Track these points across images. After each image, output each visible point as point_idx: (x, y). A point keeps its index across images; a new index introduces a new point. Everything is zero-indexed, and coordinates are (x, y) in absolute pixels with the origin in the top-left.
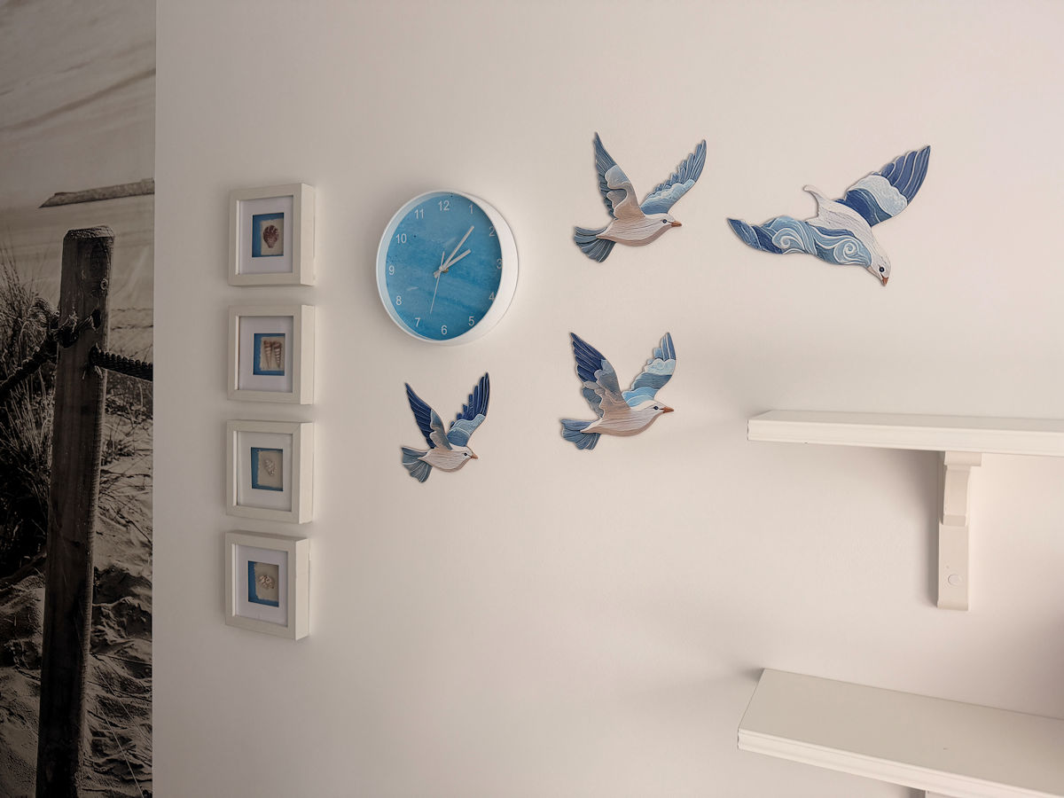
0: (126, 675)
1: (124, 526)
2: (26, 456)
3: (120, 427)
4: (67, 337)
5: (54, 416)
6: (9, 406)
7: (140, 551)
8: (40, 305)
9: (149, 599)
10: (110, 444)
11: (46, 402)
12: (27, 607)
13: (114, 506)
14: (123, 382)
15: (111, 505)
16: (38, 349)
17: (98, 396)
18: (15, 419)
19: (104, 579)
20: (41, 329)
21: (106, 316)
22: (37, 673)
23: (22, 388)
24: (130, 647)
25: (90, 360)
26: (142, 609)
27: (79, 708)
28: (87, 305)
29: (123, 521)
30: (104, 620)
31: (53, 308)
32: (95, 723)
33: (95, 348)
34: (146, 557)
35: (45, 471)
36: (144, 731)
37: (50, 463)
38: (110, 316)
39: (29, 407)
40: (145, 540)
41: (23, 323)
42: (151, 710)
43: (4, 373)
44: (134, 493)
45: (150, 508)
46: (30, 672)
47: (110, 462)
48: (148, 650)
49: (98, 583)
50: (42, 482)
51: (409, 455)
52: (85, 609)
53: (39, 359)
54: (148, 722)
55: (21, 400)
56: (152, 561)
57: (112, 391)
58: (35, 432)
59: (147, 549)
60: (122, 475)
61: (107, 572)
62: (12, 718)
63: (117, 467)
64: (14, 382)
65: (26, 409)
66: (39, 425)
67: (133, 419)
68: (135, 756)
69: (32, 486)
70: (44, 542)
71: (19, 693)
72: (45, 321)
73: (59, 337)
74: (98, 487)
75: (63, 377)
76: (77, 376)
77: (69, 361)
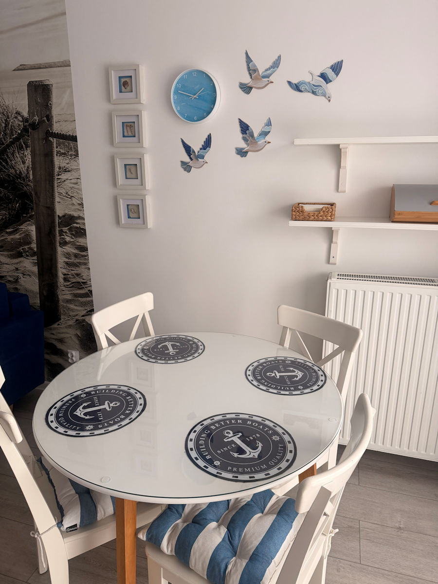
1: (70, 198)
2: (19, 176)
4: (34, 126)
5: (31, 159)
6: (7, 156)
7: (78, 207)
8: (18, 113)
10: (60, 168)
11: (26, 153)
14: (64, 143)
15: (63, 191)
16: (20, 132)
17: (52, 149)
18: (11, 161)
19: (63, 219)
20: (20, 123)
21: (52, 117)
22: (35, 258)
23: (13, 148)
24: (77, 242)
25: (47, 136)
27: (56, 267)
28: (43, 113)
30: (64, 234)
31: (25, 114)
32: (65, 271)
33: (48, 130)
35: (29, 181)
36: (86, 270)
37: (31, 177)
38: (54, 117)
39: (18, 155)
40: (80, 202)
41: (10, 121)
42: (89, 262)
43: (3, 142)
47: (61, 175)
48: (85, 242)
49: (60, 221)
50: (28, 185)
51: (183, 164)
52: (55, 230)
53: (20, 136)
55: (13, 153)
57: (58, 147)
58: (22, 166)
61: (64, 216)
62: (25, 276)
63: (64, 176)
64: (8, 146)
66: (24, 163)
67: (70, 157)
68: (83, 279)
69: (23, 187)
70: (32, 209)
71: (27, 266)
72: (22, 120)
73: (30, 127)
74: (56, 185)
75: (34, 143)
76: (41, 142)
77: (36, 136)
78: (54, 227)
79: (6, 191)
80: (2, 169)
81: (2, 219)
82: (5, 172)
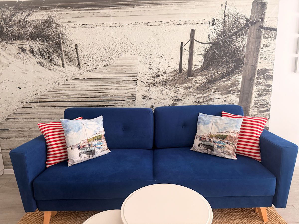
0: (265, 88)
2: (238, 49)
3: (267, 41)
4: (252, 23)
5: (247, 40)
7: (271, 64)
8: (244, 16)
9: (272, 73)
10: (264, 45)
11: (245, 37)
12: (236, 81)
13: (264, 56)
14: (269, 32)
15: (263, 56)
16: (243, 26)
17: (261, 35)
18: (234, 42)
20: (244, 22)
21: (264, 19)
22: (239, 93)
23: (237, 34)
24: (267, 83)
25: (259, 28)
26: (271, 75)
27: (251, 97)
28: (259, 16)
29: (267, 59)
31: (248, 17)
32: (256, 99)
33: (261, 25)
34: (273, 65)
35: (244, 52)
36: (269, 97)
37: (245, 50)
38: (266, 19)
39: (239, 39)
40: (272, 62)
41: (238, 21)
42: (271, 93)
44: (270, 53)
45: (274, 56)
46: (237, 94)
49: (259, 72)
50: (242, 54)
52: (254, 78)
53: (243, 28)
54: (270, 95)
55: (236, 38)
56: (274, 66)
57: (265, 34)
58: (241, 44)
59: (273, 64)
60: (267, 50)
61: (261, 70)
63: (265, 49)
65: (238, 39)
66: (242, 42)
67: (271, 39)
69: (239, 55)
70: (242, 67)
71: (232, 99)
72: (245, 20)
73: (249, 23)
74: (260, 53)
75: (250, 32)
76: (255, 31)
77: (253, 28)
78: (254, 76)
79: (227, 58)
80: (227, 46)
81: (221, 73)
82: (229, 47)
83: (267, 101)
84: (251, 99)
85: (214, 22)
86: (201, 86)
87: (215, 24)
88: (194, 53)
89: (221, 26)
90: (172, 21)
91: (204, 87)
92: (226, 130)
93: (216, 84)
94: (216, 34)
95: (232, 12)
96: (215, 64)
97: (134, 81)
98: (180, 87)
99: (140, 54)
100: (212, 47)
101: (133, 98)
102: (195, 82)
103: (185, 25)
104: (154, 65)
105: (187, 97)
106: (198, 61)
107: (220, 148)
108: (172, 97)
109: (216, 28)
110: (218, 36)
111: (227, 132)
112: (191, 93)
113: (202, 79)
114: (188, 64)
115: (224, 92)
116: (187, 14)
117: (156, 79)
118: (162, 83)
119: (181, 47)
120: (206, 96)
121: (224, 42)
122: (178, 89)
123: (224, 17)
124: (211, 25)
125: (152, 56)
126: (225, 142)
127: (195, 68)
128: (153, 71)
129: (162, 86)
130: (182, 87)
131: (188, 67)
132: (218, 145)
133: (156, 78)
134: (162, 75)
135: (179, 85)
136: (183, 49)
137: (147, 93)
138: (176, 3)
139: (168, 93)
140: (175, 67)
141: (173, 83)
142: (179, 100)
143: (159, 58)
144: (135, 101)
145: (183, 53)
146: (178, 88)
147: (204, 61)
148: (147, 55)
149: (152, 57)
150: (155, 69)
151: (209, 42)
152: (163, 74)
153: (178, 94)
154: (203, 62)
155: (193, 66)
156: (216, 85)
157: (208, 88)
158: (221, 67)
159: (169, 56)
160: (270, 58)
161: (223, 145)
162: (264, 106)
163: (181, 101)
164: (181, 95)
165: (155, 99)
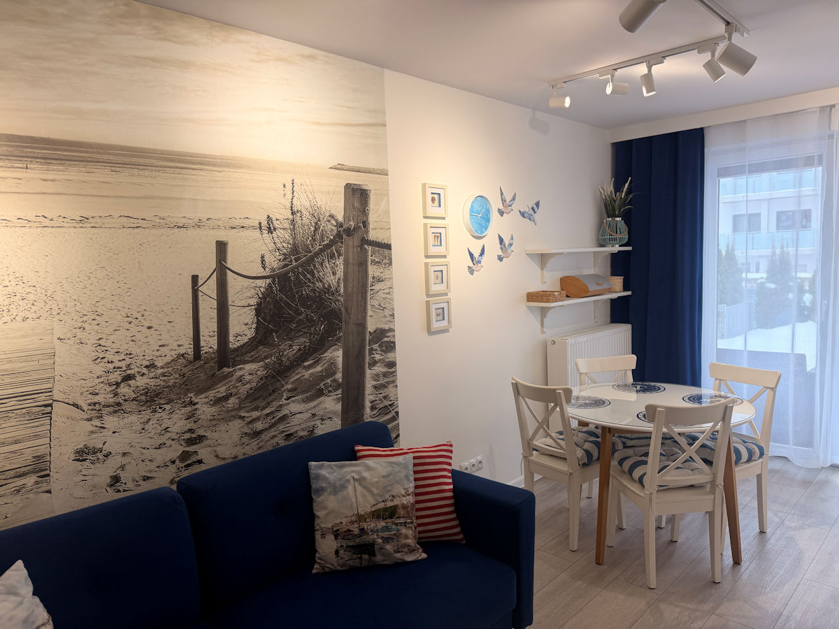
0: (385, 371)
1: (382, 310)
2: (328, 290)
3: (378, 270)
4: (349, 232)
5: (344, 269)
6: (315, 266)
7: (389, 318)
8: (332, 216)
9: (394, 336)
10: (373, 278)
11: (338, 263)
12: (332, 363)
14: (379, 251)
15: (376, 303)
16: (332, 238)
17: (367, 258)
18: (318, 272)
19: (374, 335)
20: (333, 228)
21: (369, 223)
23: (321, 256)
24: (388, 358)
25: (362, 243)
26: (391, 341)
27: (363, 395)
28: (359, 218)
29: (382, 308)
30: (374, 352)
31: (340, 218)
32: (372, 398)
33: (363, 237)
34: (392, 320)
35: (340, 295)
36: (394, 389)
37: (342, 291)
38: (371, 223)
39: (328, 266)
40: (391, 313)
41: (321, 225)
42: (397, 379)
43: (309, 249)
44: (386, 296)
45: (393, 300)
46: (335, 393)
47: (374, 285)
48: (394, 356)
49: (371, 337)
50: (338, 300)
52: (364, 351)
53: (332, 243)
54: (395, 384)
55: (320, 263)
56: (394, 321)
57: (373, 255)
58: (332, 277)
59: (392, 317)
60: (380, 289)
61: (375, 331)
63: (377, 287)
65: (325, 266)
66: (334, 274)
67: (384, 266)
68: (391, 401)
69: (331, 304)
70: (340, 329)
71: (328, 408)
72: (335, 224)
73: (344, 232)
74: (369, 297)
75: (347, 251)
76: (355, 250)
77: (351, 243)
78: (364, 347)
79: (308, 312)
80: (305, 283)
81: (300, 350)
82: (310, 286)
83: (391, 398)
84: (363, 400)
85: (271, 226)
86: (256, 390)
87: (275, 229)
88: (230, 303)
89: (287, 235)
90: (160, 218)
91: (265, 391)
92: (390, 494)
93: (291, 378)
94: (278, 254)
95: (307, 204)
96: (284, 328)
97: (42, 408)
98: (200, 399)
99: (58, 317)
100: (272, 287)
101: (40, 468)
102: (240, 379)
103: (198, 231)
104: (113, 345)
105: (223, 427)
106: (242, 325)
107: (388, 542)
108: (179, 435)
109: (276, 240)
110: (283, 261)
111: (393, 496)
112: (233, 413)
113: (258, 370)
114: (216, 333)
115: (310, 394)
116: (202, 200)
117: (124, 389)
118: (143, 398)
119: (193, 287)
120: (272, 413)
121: (298, 275)
122: (196, 407)
123: (292, 214)
124: (264, 231)
125: (105, 318)
126: (396, 524)
127: (236, 343)
128: (111, 366)
129: (143, 408)
130: (207, 400)
131: (216, 341)
132: (383, 537)
133: (122, 385)
134: (143, 374)
135: (196, 395)
136: (200, 294)
137: (94, 441)
138: (169, 169)
139: (164, 426)
140: (179, 346)
141: (177, 394)
142: (201, 438)
143: (130, 323)
144: (48, 475)
145: (200, 304)
146: (194, 405)
147: (258, 322)
148: (85, 318)
149: (103, 324)
150: (116, 358)
151: (264, 274)
152: (145, 371)
153: (195, 422)
154: (254, 326)
155: (231, 339)
156: (292, 380)
157: (274, 391)
158: (297, 335)
159: (160, 315)
160: (387, 305)
161: (394, 532)
162: (386, 410)
163: (206, 442)
164: (205, 424)
165: (124, 454)
